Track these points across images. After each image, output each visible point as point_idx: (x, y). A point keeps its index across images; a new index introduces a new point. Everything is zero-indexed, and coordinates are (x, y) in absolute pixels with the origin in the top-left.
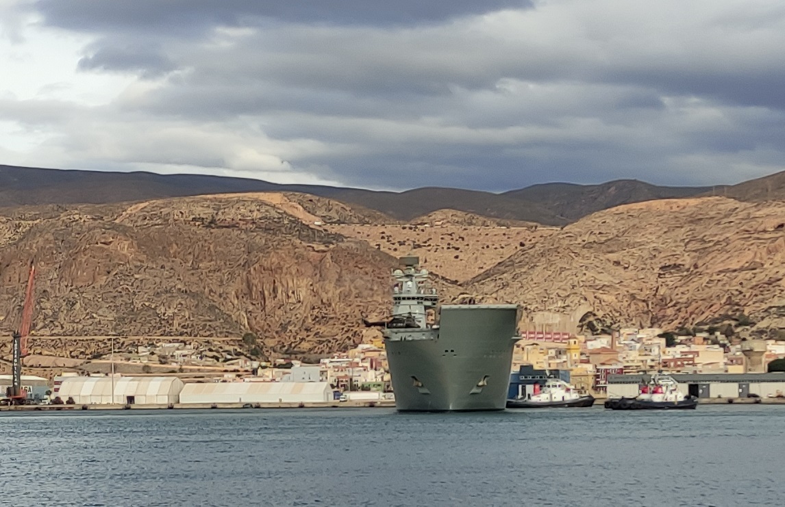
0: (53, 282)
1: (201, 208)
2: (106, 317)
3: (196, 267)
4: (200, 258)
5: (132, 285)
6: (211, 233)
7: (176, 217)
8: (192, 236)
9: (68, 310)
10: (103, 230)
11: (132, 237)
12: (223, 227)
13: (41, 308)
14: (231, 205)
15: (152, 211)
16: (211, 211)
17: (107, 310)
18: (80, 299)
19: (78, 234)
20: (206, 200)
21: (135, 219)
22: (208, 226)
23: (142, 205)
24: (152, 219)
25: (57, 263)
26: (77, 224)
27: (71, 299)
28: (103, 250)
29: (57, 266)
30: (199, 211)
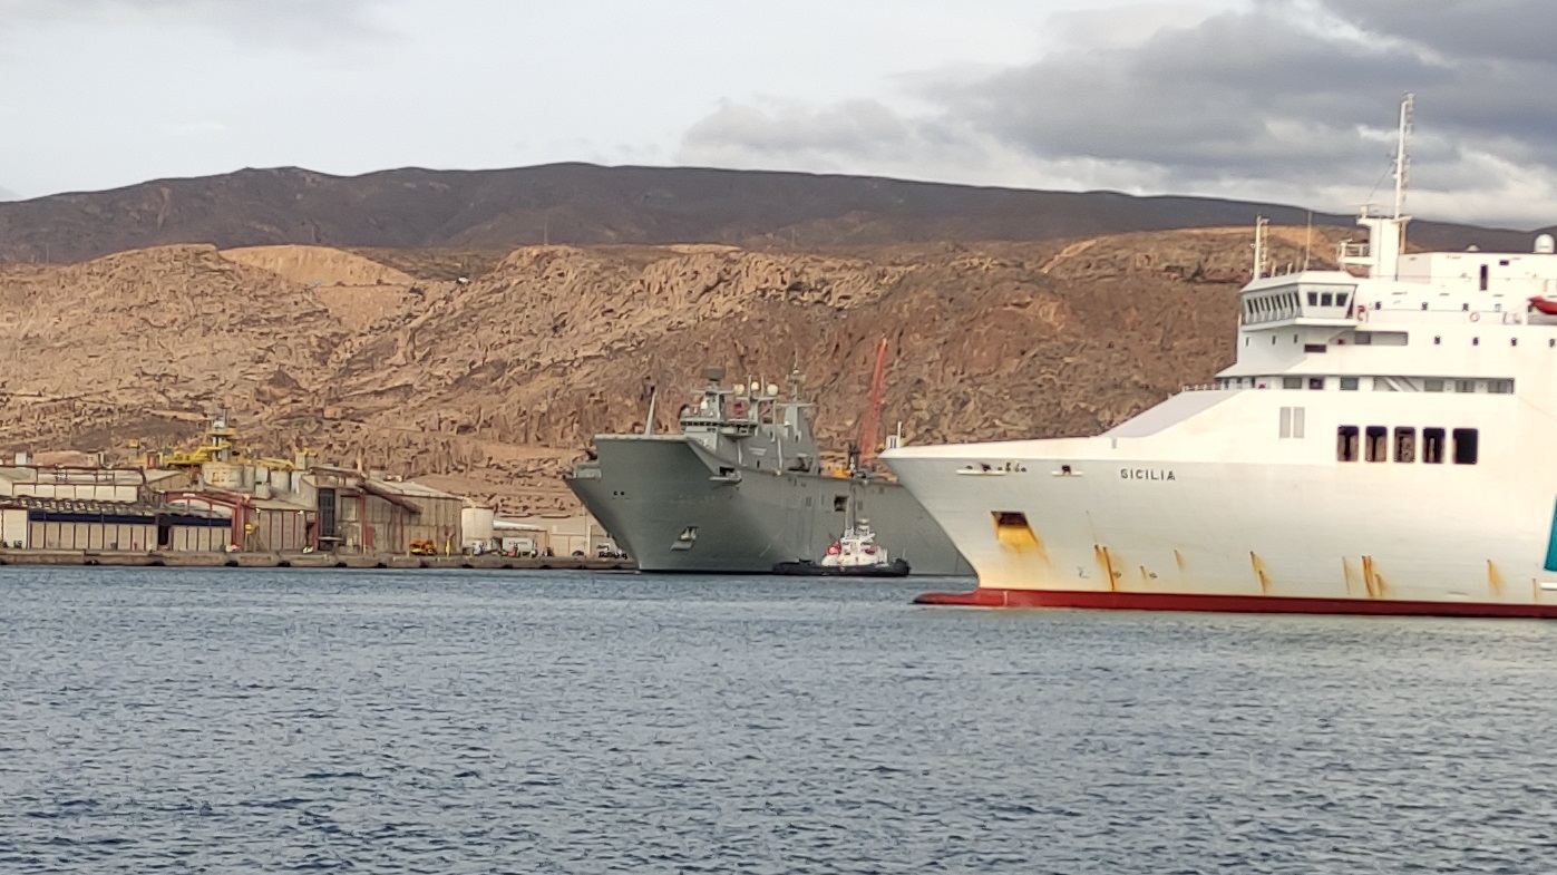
0: (933, 366)
1: (1180, 251)
2: (1016, 425)
3: (1167, 347)
4: (1175, 332)
5: (1060, 374)
6: (1195, 292)
7: (1138, 264)
8: (1162, 297)
9: (955, 413)
10: (1016, 283)
11: (1063, 296)
12: (1214, 282)
13: (914, 409)
14: (1229, 246)
15: (1100, 254)
16: (1196, 255)
17: (1017, 414)
18: (974, 396)
19: (977, 289)
20: (1190, 237)
21: (1072, 266)
22: (1191, 280)
23: (1085, 245)
24: (1099, 267)
25: (941, 335)
26: (975, 274)
27: (961, 395)
28: (1014, 316)
29: (941, 340)
30: (1176, 255)
